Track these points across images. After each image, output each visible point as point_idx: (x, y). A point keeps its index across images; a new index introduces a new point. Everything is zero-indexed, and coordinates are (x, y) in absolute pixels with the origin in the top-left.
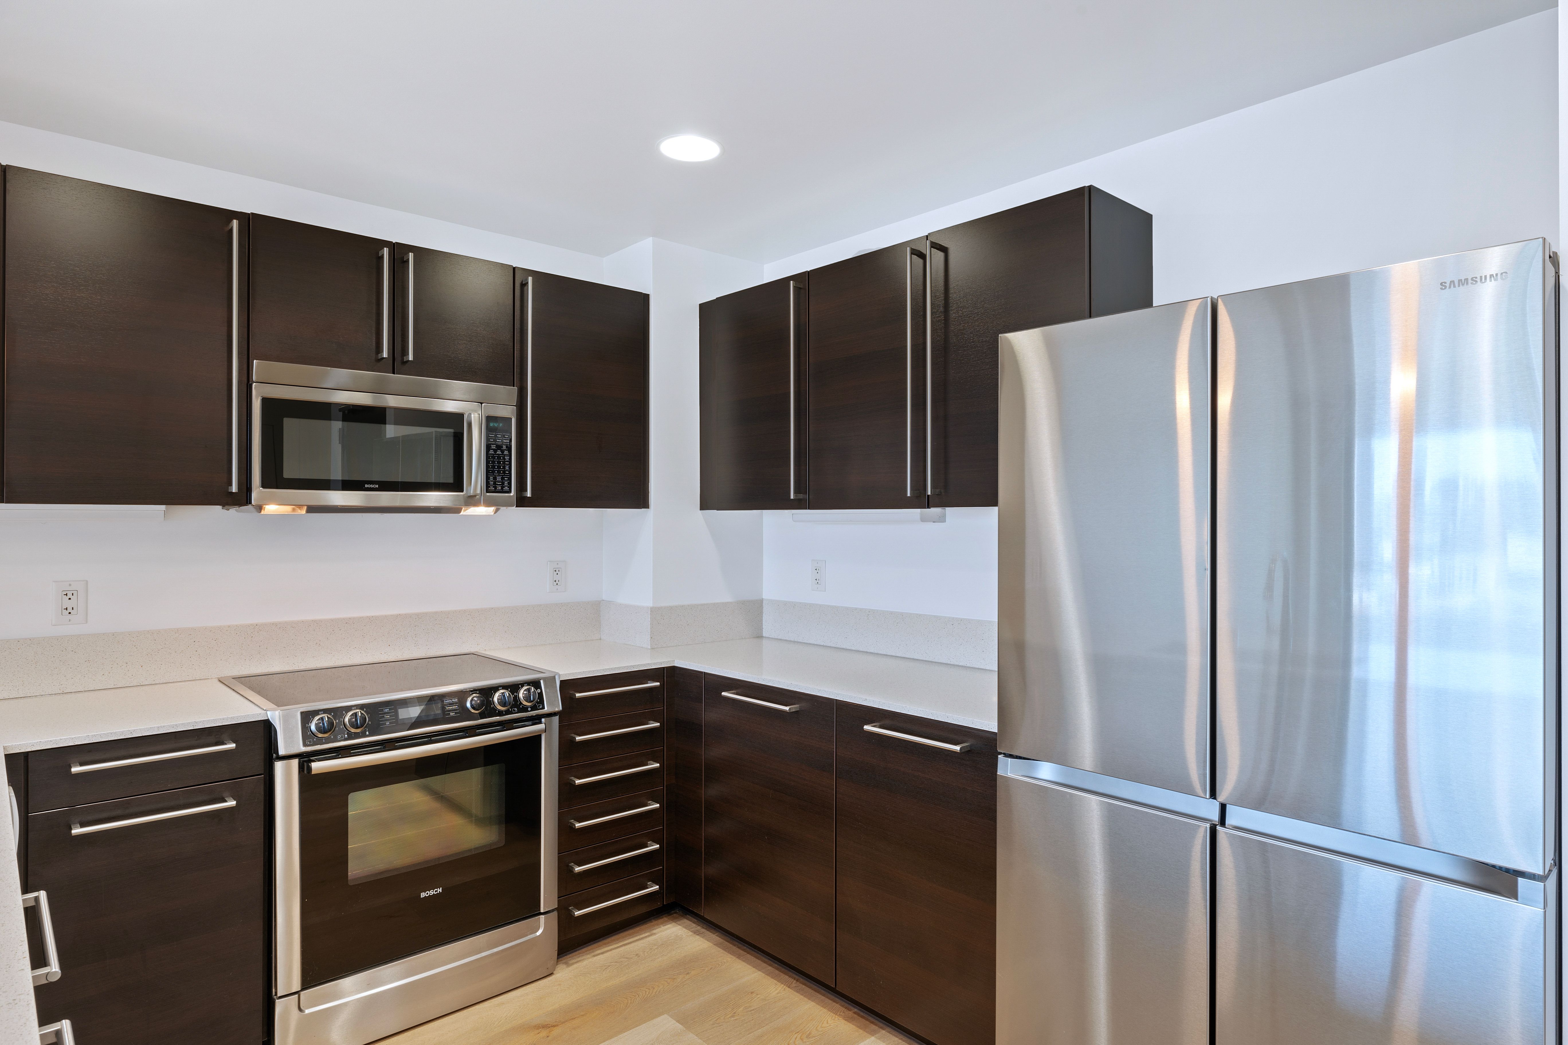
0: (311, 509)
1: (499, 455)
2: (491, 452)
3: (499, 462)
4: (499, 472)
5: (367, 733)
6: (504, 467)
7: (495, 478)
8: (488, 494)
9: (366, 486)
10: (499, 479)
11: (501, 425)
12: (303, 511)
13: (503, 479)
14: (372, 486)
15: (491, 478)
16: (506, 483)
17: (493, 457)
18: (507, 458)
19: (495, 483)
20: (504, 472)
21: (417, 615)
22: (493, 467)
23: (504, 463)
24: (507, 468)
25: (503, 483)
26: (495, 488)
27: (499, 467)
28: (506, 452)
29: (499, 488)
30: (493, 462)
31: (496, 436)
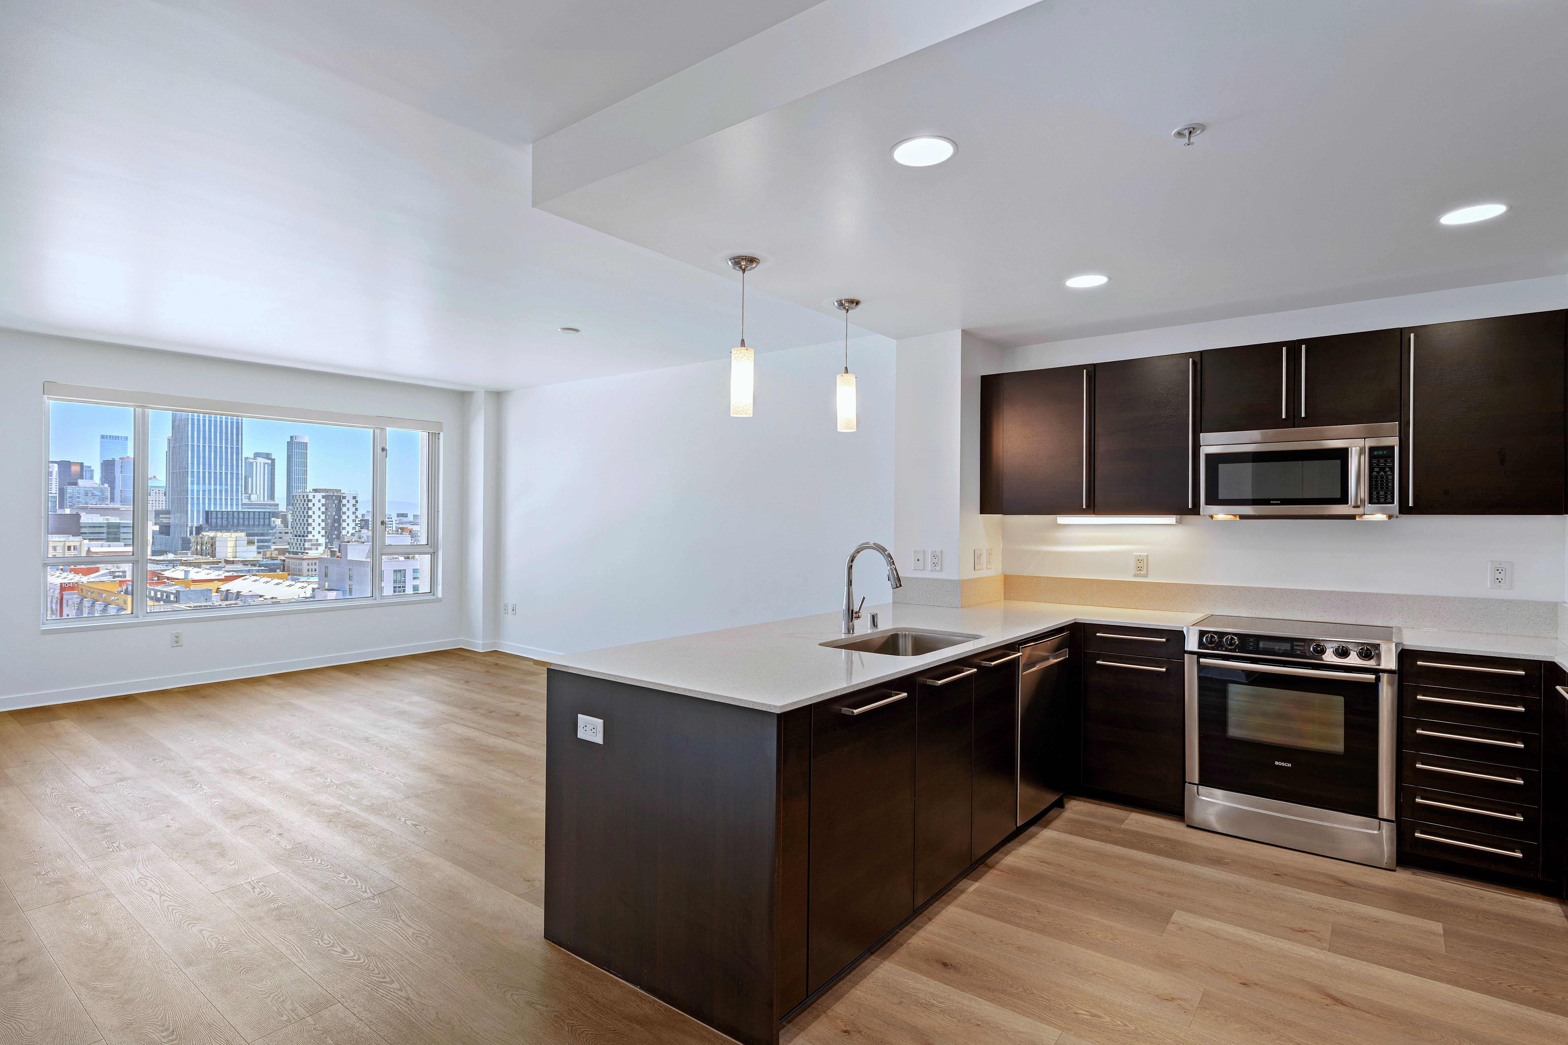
0: (1242, 517)
1: (1382, 475)
2: (1375, 473)
3: (1382, 481)
4: (1382, 488)
5: (1237, 650)
6: (1387, 484)
7: (1378, 493)
8: (1369, 505)
9: (1272, 502)
10: (1382, 493)
11: (1385, 452)
12: (1238, 519)
13: (1386, 493)
14: (1276, 502)
15: (1375, 493)
16: (1389, 497)
17: (1377, 477)
18: (1390, 477)
19: (1378, 497)
20: (1387, 488)
21: (1349, 593)
22: (1377, 485)
23: (1387, 481)
24: (1390, 484)
25: (1386, 497)
26: (1379, 500)
27: (1382, 485)
28: (1389, 473)
29: (1383, 500)
30: (1376, 481)
31: (1379, 461)
